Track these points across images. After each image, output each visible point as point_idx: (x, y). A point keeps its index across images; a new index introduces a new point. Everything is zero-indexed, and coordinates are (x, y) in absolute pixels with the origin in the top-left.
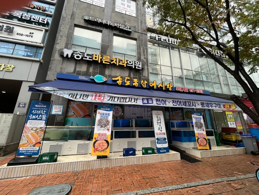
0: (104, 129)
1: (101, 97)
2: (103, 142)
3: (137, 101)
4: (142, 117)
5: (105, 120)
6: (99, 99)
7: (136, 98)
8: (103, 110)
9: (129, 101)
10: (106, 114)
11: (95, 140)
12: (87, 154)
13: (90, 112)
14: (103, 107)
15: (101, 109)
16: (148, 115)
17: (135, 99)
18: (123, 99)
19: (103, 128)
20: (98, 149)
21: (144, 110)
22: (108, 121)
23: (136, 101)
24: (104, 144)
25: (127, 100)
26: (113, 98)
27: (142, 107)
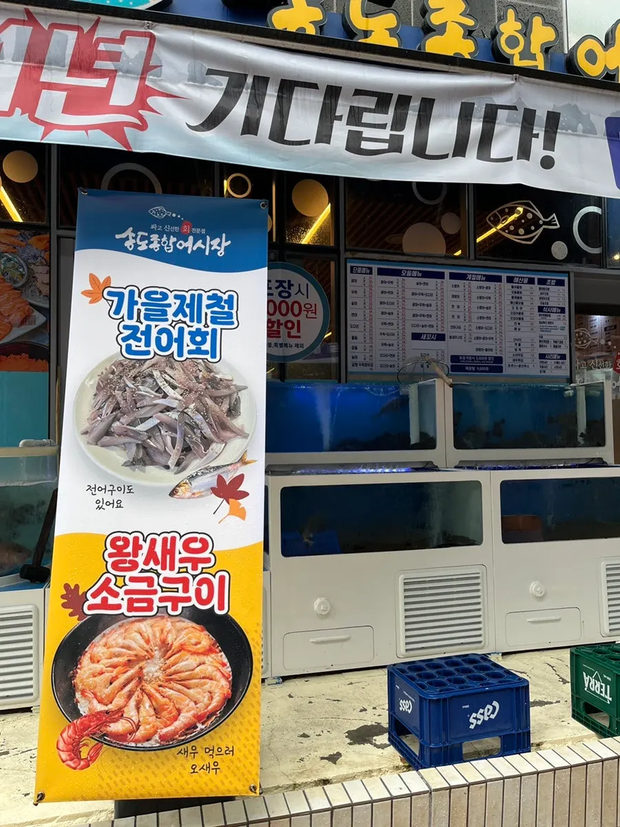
0: (171, 479)
1: (111, 75)
2: (174, 640)
3: (550, 143)
4: (499, 360)
5: (178, 375)
6: (77, 102)
7: (541, 116)
8: (149, 254)
9: (460, 149)
10: (190, 305)
11: (74, 622)
12: (28, 710)
13: (40, 319)
14: (143, 224)
15: (120, 246)
16: (543, 343)
17: (529, 118)
18: (388, 118)
19: (158, 477)
20: (117, 727)
21: (517, 299)
22: (214, 383)
23: (537, 146)
24: (188, 662)
25: (442, 131)
26: (270, 103)
27: (498, 279)
